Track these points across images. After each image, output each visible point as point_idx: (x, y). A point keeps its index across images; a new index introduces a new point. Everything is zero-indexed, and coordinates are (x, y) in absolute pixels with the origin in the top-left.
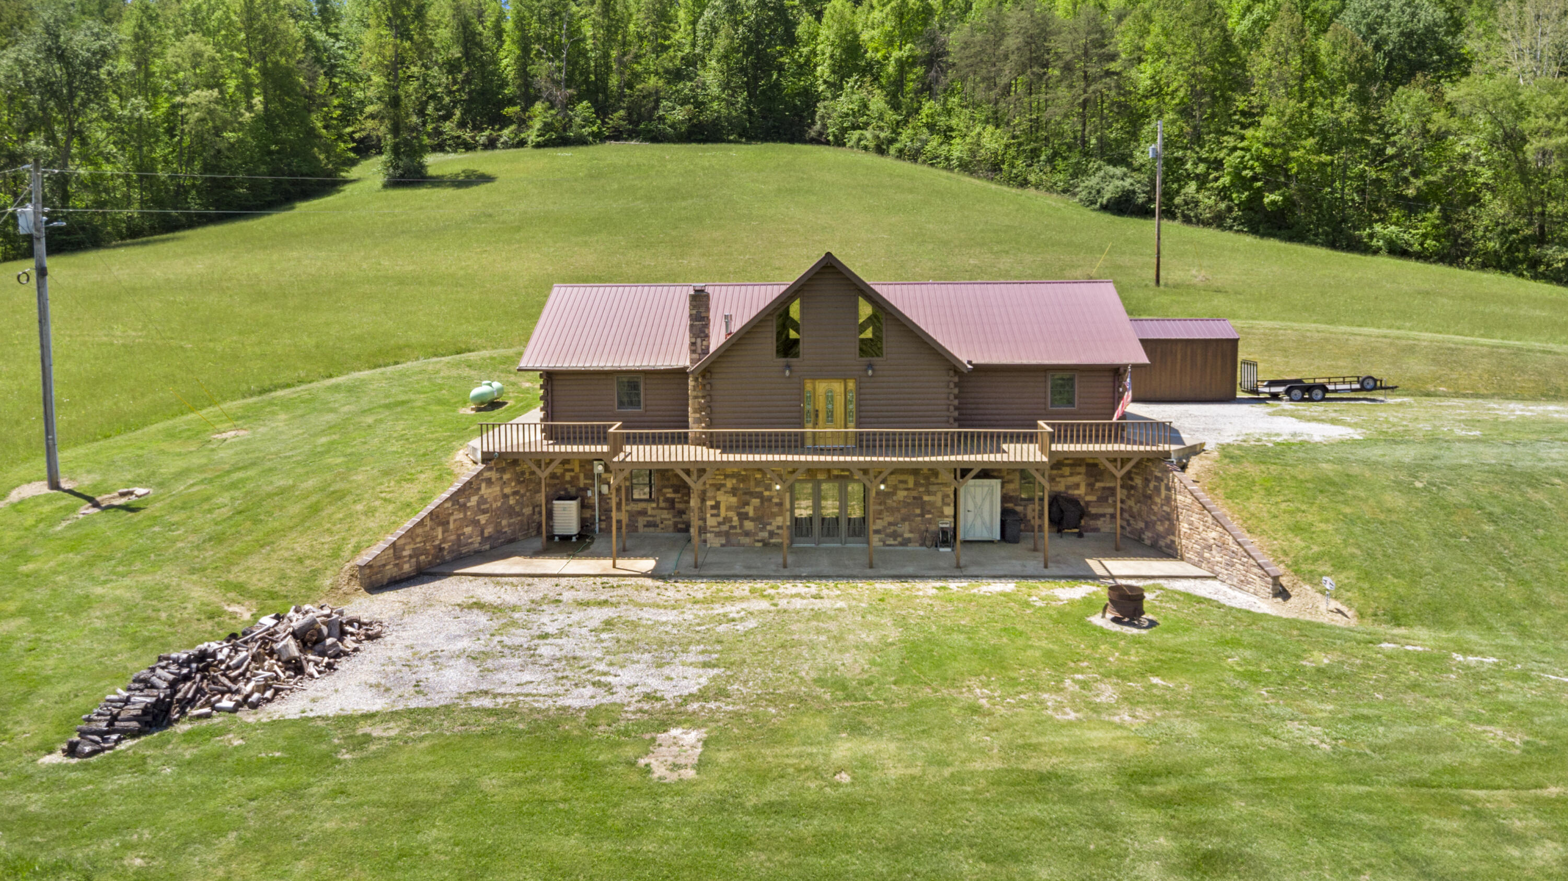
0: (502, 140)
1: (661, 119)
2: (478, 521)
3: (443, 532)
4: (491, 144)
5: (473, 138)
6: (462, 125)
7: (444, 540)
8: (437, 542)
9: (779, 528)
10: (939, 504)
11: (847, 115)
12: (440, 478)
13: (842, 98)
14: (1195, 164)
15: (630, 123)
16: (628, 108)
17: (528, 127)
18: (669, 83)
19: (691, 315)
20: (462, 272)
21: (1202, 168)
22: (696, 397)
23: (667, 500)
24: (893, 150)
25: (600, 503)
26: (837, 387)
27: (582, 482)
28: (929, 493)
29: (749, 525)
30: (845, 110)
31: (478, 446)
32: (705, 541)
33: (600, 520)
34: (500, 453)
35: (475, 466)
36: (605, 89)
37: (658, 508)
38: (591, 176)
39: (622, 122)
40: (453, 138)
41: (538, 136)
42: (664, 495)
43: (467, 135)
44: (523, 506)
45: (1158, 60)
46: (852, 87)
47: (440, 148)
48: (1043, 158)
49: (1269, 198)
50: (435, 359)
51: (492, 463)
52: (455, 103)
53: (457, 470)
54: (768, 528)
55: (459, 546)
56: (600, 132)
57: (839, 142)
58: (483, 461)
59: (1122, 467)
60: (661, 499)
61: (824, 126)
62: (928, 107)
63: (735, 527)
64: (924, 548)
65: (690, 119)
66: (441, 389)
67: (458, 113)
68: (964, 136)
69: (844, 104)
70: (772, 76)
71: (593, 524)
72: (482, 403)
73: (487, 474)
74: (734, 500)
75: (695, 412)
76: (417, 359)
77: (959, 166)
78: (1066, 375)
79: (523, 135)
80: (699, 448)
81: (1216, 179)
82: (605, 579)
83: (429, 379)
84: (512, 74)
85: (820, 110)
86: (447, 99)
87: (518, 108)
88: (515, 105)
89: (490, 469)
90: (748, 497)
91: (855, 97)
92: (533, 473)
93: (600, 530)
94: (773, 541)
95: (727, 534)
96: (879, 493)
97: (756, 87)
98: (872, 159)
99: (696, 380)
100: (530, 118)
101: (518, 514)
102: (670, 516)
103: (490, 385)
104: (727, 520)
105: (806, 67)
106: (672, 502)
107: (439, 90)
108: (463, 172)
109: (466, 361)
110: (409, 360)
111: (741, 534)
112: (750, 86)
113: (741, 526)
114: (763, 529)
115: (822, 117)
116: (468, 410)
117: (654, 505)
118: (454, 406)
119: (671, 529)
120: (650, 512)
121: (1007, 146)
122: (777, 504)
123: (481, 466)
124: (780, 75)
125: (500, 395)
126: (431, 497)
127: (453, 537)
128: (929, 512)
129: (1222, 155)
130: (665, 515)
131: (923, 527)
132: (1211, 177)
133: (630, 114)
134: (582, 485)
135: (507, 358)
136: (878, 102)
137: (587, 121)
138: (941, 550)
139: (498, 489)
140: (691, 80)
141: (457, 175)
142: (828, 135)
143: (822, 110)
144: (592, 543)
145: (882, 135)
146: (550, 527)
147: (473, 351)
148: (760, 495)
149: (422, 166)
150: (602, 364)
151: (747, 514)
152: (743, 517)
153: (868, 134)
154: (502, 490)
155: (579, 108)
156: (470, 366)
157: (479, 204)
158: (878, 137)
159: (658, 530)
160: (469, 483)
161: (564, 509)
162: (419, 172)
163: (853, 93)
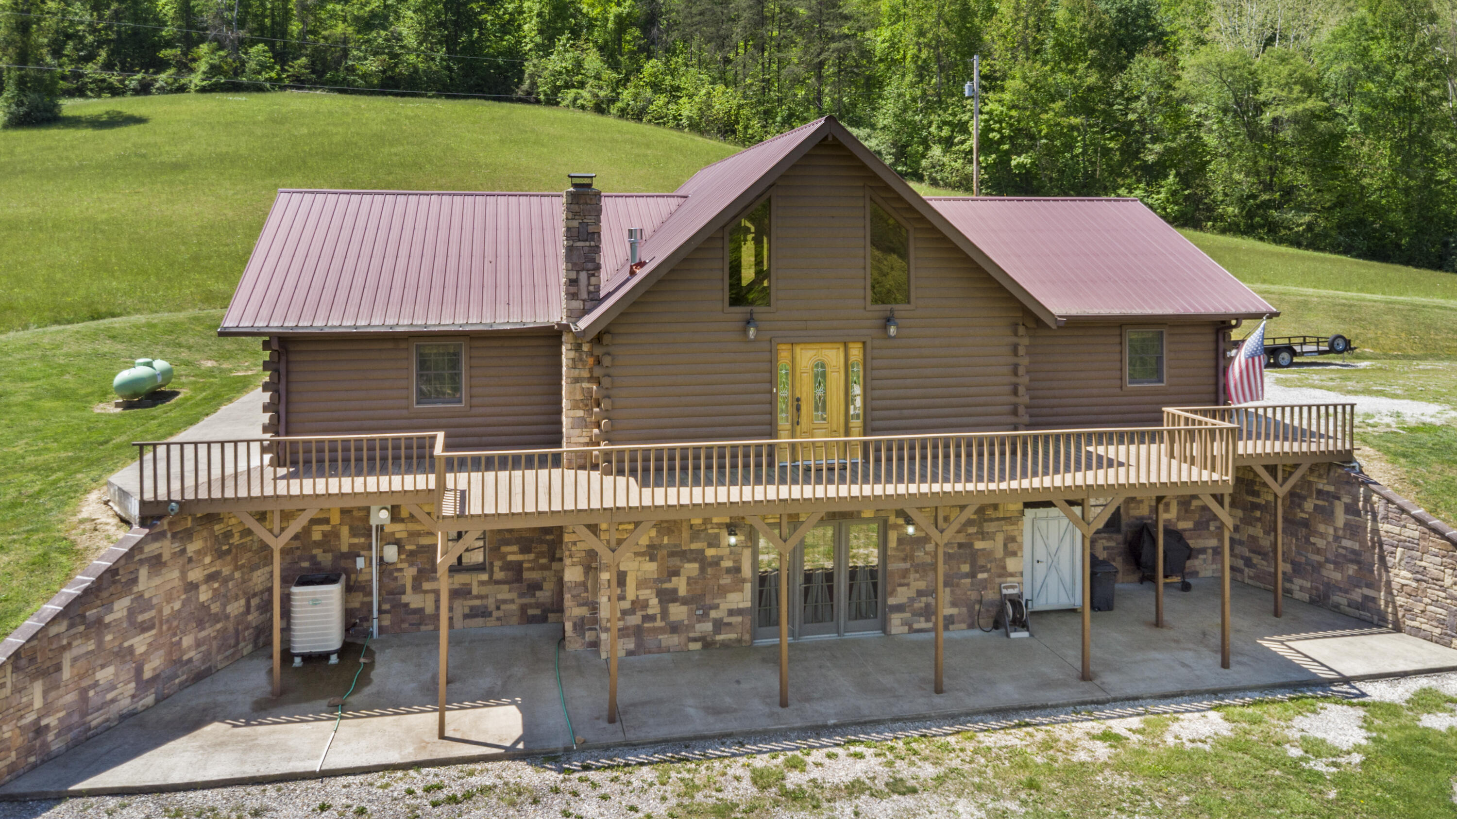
0: (157, 85)
1: (351, 70)
2: (131, 650)
3: (45, 693)
4: (144, 89)
5: (122, 82)
6: (108, 66)
7: (48, 709)
8: (30, 718)
9: (731, 613)
10: (999, 553)
11: (560, 73)
12: (43, 564)
13: (553, 57)
14: (940, 128)
15: (313, 72)
16: (312, 56)
17: (192, 71)
18: (359, 32)
19: (569, 229)
20: (104, 216)
21: (945, 132)
22: (577, 380)
23: (508, 566)
24: (614, 110)
25: (380, 580)
26: (833, 356)
27: (346, 541)
28: (984, 535)
29: (678, 612)
30: (558, 68)
31: (132, 486)
32: (595, 645)
33: (380, 611)
34: (183, 504)
35: (122, 533)
36: (284, 33)
37: (492, 581)
38: (274, 121)
39: (303, 71)
40: (95, 81)
41: (203, 80)
42: (503, 557)
43: (114, 78)
44: (226, 599)
45: (894, 23)
46: (564, 45)
47: (80, 92)
48: (779, 119)
49: (1015, 161)
50: (56, 328)
51: (164, 524)
52: (100, 44)
53: (83, 542)
54: (713, 614)
55: (84, 714)
56: (280, 79)
57: (552, 101)
58: (144, 522)
59: (1285, 480)
60: (497, 564)
61: (534, 84)
62: (650, 67)
63: (652, 618)
64: (976, 633)
65: (384, 72)
66: (63, 373)
67: (103, 54)
68: (690, 97)
69: (556, 62)
70: (473, 33)
71: (367, 618)
72: (136, 395)
73: (151, 549)
74: (650, 568)
75: (575, 407)
76: (26, 327)
77: (689, 125)
78: (1149, 333)
79: (183, 81)
80: (582, 474)
81: (962, 142)
82: (430, 775)
83: (44, 356)
84: (171, 13)
85: (529, 68)
86: (90, 38)
87: (178, 51)
88: (173, 47)
89: (158, 536)
90: (675, 561)
91: (567, 55)
92: (248, 532)
93: (380, 628)
94: (719, 638)
95: (638, 632)
96: (903, 540)
97: (457, 44)
98: (591, 117)
99: (578, 347)
100: (194, 60)
101: (216, 619)
102: (513, 595)
103: (149, 365)
104: (639, 605)
105: (511, 25)
106: (516, 569)
107: (81, 27)
108: (107, 113)
109: (108, 329)
110: (11, 328)
111: (662, 630)
112: (450, 42)
113: (665, 613)
114: (705, 616)
115: (532, 76)
116: (110, 408)
117: (484, 577)
118: (85, 401)
119: (515, 620)
120: (475, 591)
121: (740, 106)
122: (728, 571)
123: (138, 533)
124: (481, 34)
125: (167, 381)
126: (16, 613)
127: (71, 698)
128: (984, 569)
129: (965, 117)
130: (504, 593)
131: (973, 595)
132: (956, 140)
133: (313, 63)
134: (345, 548)
135: (175, 324)
136: (593, 61)
137: (263, 67)
138: (1013, 635)
139: (176, 574)
140: (385, 29)
141: (100, 116)
142: (538, 94)
143: (531, 68)
144: (370, 666)
145: (602, 94)
146: (286, 641)
147: (120, 315)
148: (699, 557)
149: (56, 105)
150: (391, 321)
151: (675, 591)
152: (667, 597)
153: (585, 93)
154: (183, 574)
155: (253, 50)
156: (113, 337)
157: (129, 145)
158: (597, 96)
159: (491, 622)
160: (112, 572)
161: (315, 602)
162: (51, 111)
163: (566, 51)
